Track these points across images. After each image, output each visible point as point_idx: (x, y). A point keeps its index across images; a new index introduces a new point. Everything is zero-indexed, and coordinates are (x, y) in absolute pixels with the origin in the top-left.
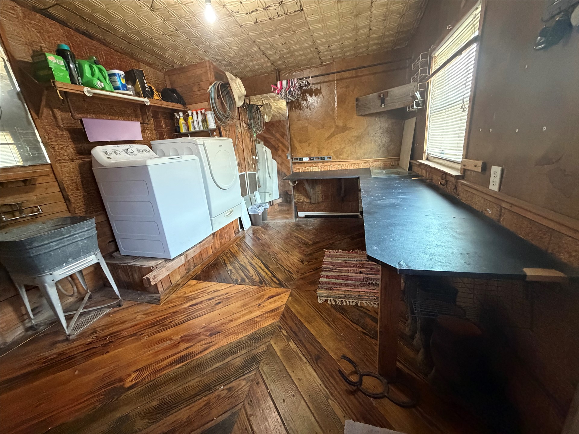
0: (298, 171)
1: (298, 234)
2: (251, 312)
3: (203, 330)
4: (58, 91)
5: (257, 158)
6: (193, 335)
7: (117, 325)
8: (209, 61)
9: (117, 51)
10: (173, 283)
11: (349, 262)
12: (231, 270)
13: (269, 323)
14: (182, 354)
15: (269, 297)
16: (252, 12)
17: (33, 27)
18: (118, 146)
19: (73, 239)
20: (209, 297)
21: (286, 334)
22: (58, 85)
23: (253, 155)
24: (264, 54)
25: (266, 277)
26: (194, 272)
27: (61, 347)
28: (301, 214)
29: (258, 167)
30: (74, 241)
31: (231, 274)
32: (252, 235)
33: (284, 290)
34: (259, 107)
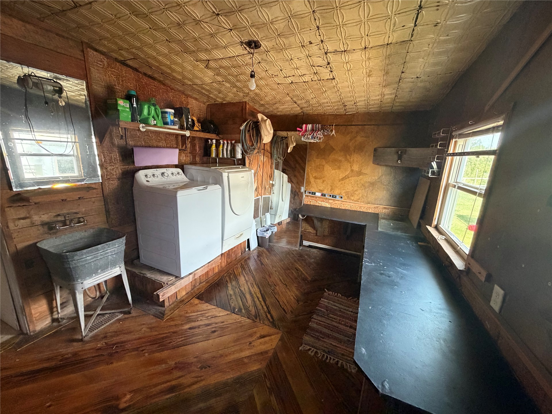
0: (309, 203)
1: (300, 266)
2: (241, 350)
3: (195, 359)
4: (120, 128)
5: (274, 183)
6: (186, 363)
7: (124, 334)
8: (246, 102)
9: (172, 89)
10: (179, 298)
11: (344, 311)
12: (231, 295)
13: (255, 368)
14: (174, 383)
15: (260, 337)
16: (290, 76)
17: (112, 74)
18: (157, 170)
19: (106, 254)
20: (207, 322)
21: (268, 385)
22: (121, 123)
23: (270, 179)
24: (295, 102)
25: (262, 311)
26: (198, 289)
27: (76, 347)
28: (306, 243)
29: (273, 191)
30: (105, 256)
31: (230, 300)
32: (256, 257)
33: (276, 331)
34: (284, 138)
